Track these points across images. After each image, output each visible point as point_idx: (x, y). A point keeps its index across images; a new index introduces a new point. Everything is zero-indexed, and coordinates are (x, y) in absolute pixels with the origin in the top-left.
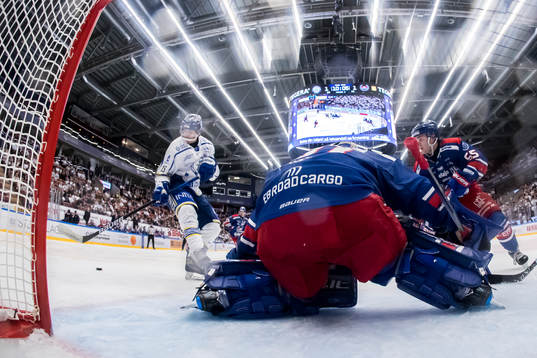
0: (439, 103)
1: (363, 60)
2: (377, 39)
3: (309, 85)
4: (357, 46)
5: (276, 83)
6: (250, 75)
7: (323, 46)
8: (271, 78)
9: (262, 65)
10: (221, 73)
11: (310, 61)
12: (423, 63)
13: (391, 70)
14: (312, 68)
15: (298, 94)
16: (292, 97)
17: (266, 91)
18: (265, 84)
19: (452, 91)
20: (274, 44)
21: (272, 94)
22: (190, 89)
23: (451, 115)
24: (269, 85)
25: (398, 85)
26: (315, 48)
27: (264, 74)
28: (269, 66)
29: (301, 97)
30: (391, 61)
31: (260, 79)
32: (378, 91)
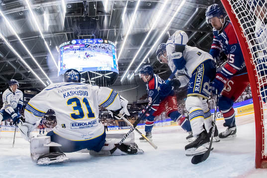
0: (142, 50)
1: (100, 25)
2: (107, 14)
3: (70, 39)
4: (97, 17)
5: (51, 38)
6: (37, 34)
7: (77, 17)
8: (49, 36)
9: (44, 28)
10: (20, 33)
11: (70, 26)
12: (133, 28)
13: (115, 31)
14: (71, 30)
15: (63, 44)
16: (60, 46)
17: (46, 43)
18: (45, 38)
19: (149, 44)
20: (50, 17)
21: (49, 44)
22: (3, 41)
23: (149, 56)
24: (48, 39)
25: (120, 39)
26: (73, 18)
27: (45, 33)
28: (47, 29)
29: (66, 46)
30: (115, 26)
31: (43, 36)
32: (108, 43)
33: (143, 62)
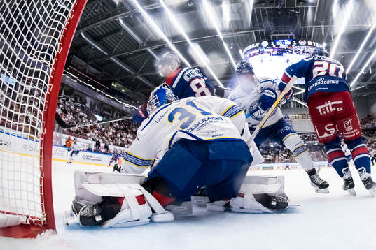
0: (361, 55)
1: (302, 20)
2: (312, 4)
3: (259, 40)
4: (297, 9)
5: (232, 39)
6: (213, 32)
7: (270, 9)
8: (229, 35)
9: (222, 24)
10: (189, 31)
11: (260, 21)
12: (349, 24)
13: (323, 29)
14: (261, 27)
15: (250, 47)
16: (245, 50)
17: (225, 45)
18: (224, 39)
19: (371, 46)
20: (231, 8)
21: (229, 47)
22: (165, 43)
23: (371, 63)
24: (228, 40)
25: (329, 40)
26: (264, 11)
27: (223, 31)
28: (227, 26)
29: (253, 49)
30: (323, 22)
31: (221, 36)
32: (313, 45)
33: (362, 71)
